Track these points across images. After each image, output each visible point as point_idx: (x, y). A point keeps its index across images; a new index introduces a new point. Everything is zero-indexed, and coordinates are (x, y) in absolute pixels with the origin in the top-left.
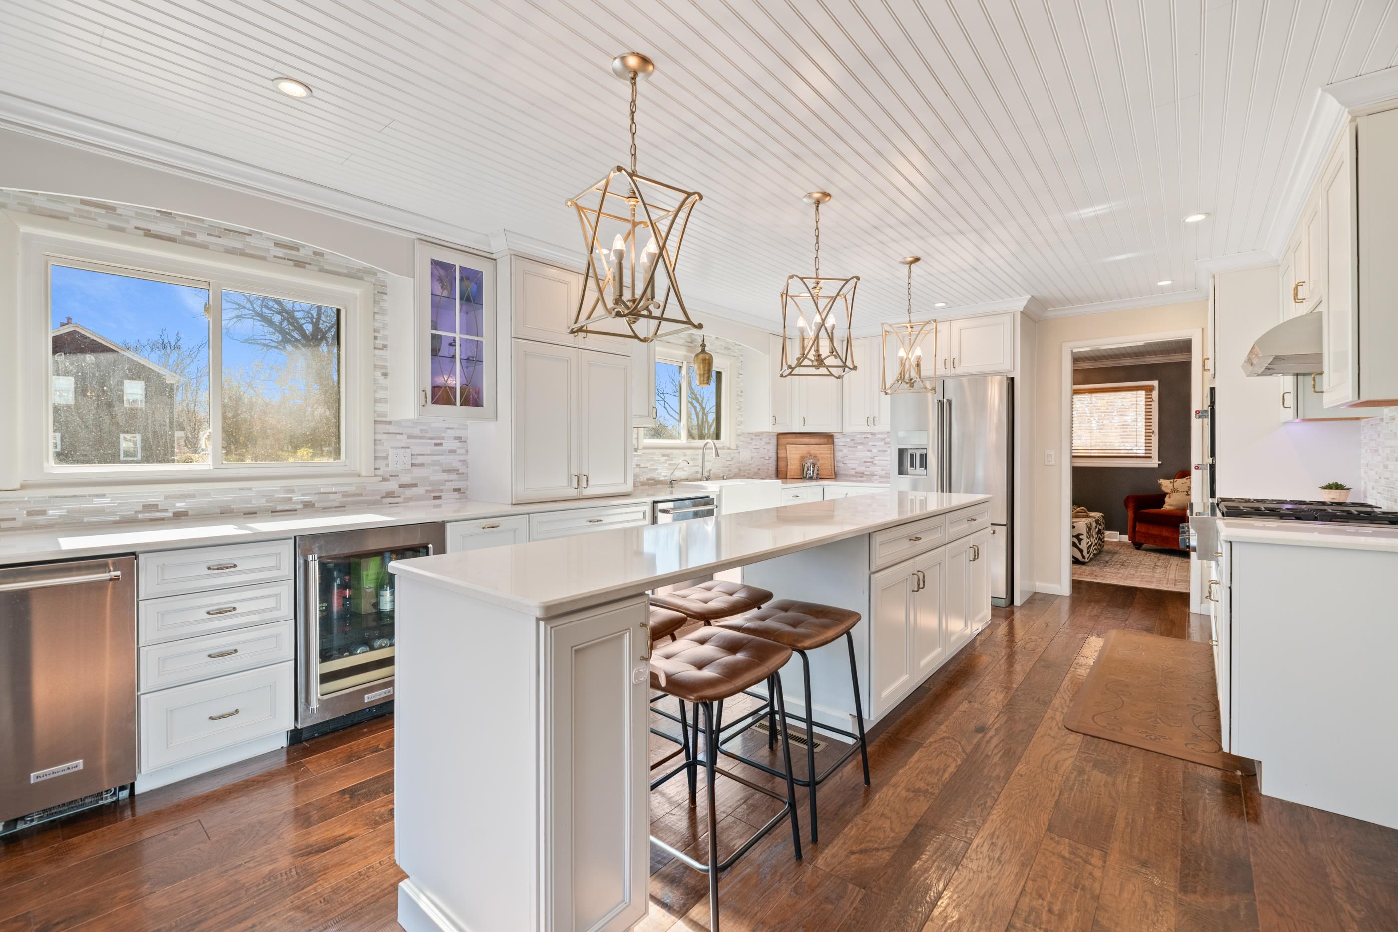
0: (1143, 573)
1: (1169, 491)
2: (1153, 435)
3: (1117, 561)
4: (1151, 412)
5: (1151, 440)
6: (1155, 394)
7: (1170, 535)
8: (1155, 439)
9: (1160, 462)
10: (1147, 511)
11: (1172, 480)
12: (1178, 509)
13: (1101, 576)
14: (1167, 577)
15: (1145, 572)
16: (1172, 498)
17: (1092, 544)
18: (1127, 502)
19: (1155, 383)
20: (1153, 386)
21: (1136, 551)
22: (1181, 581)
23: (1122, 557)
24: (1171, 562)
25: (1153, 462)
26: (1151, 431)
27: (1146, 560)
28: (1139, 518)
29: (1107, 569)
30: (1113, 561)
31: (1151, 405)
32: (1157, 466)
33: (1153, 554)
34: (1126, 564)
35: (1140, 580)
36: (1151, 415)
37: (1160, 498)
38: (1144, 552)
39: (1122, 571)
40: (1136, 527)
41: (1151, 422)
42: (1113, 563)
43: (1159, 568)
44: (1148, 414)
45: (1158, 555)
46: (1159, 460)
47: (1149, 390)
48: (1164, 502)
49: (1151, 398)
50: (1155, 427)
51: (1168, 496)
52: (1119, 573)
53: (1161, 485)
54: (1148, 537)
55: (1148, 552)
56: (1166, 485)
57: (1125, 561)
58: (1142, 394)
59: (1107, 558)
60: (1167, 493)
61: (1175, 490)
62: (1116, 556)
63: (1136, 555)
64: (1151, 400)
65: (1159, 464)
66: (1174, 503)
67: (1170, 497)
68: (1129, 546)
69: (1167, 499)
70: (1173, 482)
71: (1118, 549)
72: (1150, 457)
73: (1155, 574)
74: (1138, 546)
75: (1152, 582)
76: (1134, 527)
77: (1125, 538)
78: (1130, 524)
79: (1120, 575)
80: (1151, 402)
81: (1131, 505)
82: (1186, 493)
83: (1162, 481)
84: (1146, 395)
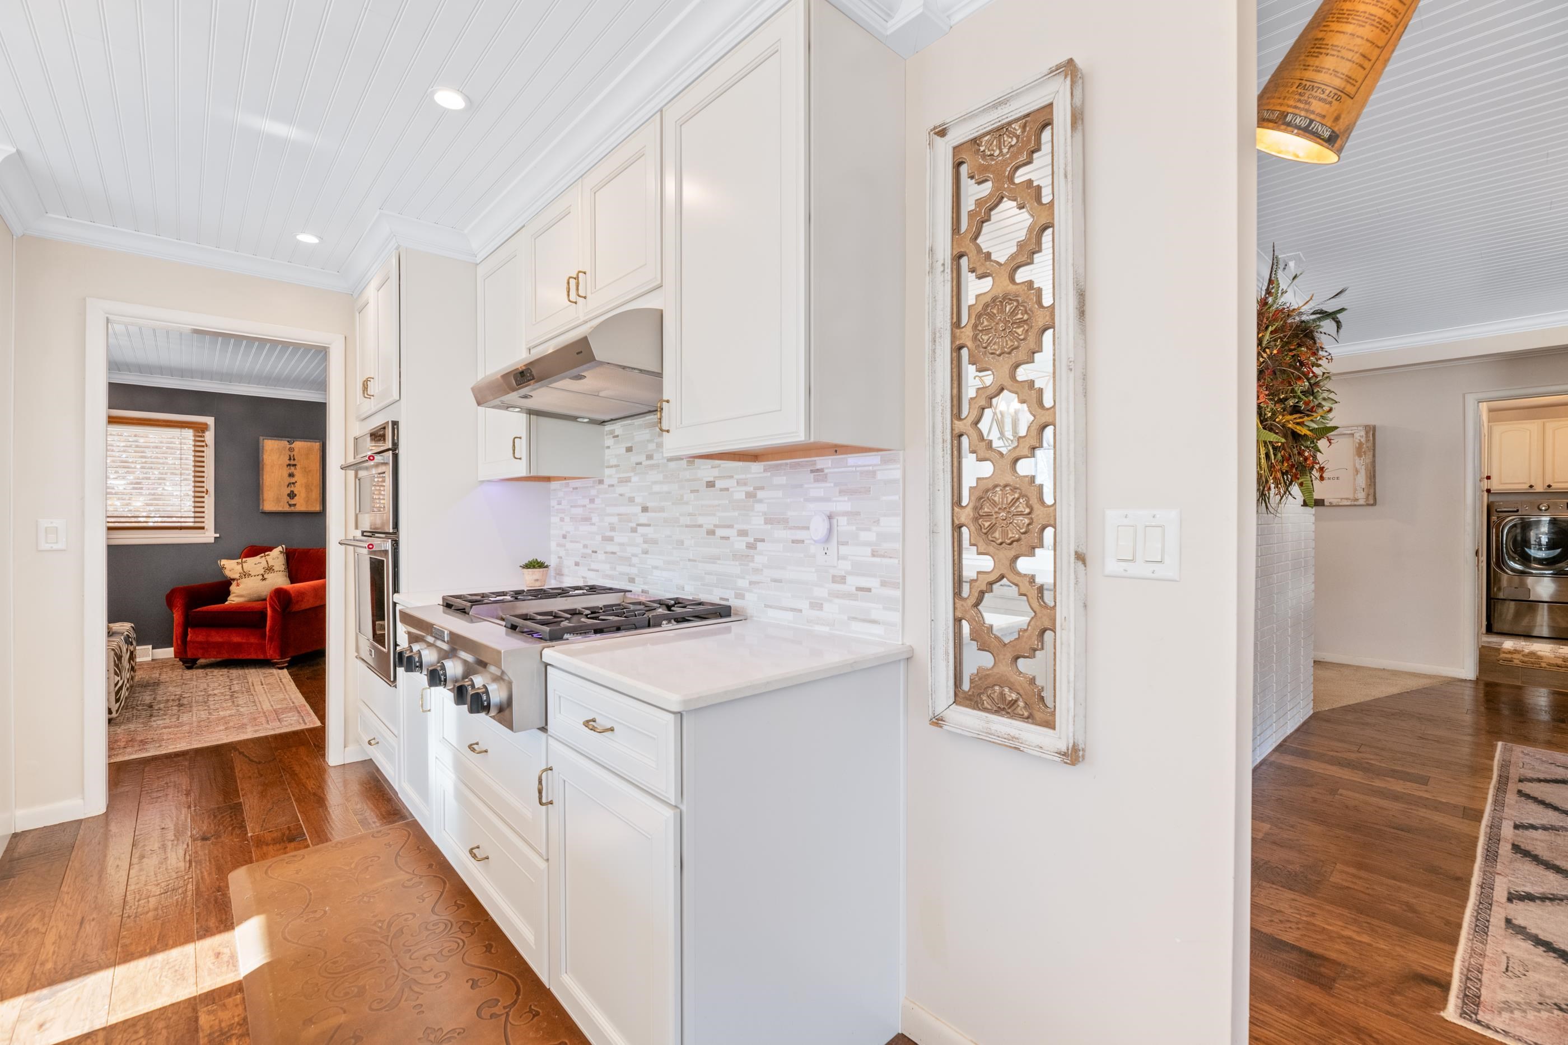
0: (221, 713)
1: (237, 576)
2: (206, 496)
3: (168, 701)
4: (203, 462)
5: (203, 502)
6: (210, 436)
7: (244, 641)
8: (209, 502)
9: (218, 535)
10: (205, 608)
11: (240, 561)
12: (249, 601)
13: (153, 740)
14: (260, 710)
15: (224, 709)
16: (241, 586)
17: (124, 682)
18: (170, 599)
19: (210, 421)
20: (206, 424)
21: (188, 673)
22: (285, 710)
23: (171, 689)
24: (250, 681)
25: (207, 534)
26: (204, 490)
27: (212, 685)
28: (190, 622)
29: (157, 722)
30: (159, 702)
31: (203, 452)
32: (212, 541)
33: (216, 672)
34: (185, 701)
35: (222, 728)
36: (203, 467)
37: (223, 587)
38: (200, 672)
39: (185, 718)
40: (187, 635)
41: (203, 477)
42: (162, 706)
43: (239, 695)
44: (199, 464)
45: (225, 671)
46: (215, 533)
47: (200, 429)
48: (228, 593)
49: (203, 441)
50: (210, 484)
51: (234, 583)
52: (182, 725)
53: (223, 568)
54: (206, 648)
55: (208, 670)
56: (231, 567)
57: (181, 695)
58: (189, 434)
59: (147, 698)
60: (234, 580)
61: (245, 575)
62: (161, 691)
63: (191, 679)
64: (203, 444)
65: (215, 538)
66: (244, 593)
67: (238, 585)
68: (173, 667)
69: (233, 588)
70: (242, 563)
71: (156, 674)
72: (203, 528)
73: (242, 710)
74: (189, 663)
75: (243, 726)
76: (185, 634)
77: (168, 653)
78: (177, 631)
79: (186, 728)
80: (203, 446)
81: (179, 603)
82: (261, 577)
83: (224, 562)
84: (195, 436)
